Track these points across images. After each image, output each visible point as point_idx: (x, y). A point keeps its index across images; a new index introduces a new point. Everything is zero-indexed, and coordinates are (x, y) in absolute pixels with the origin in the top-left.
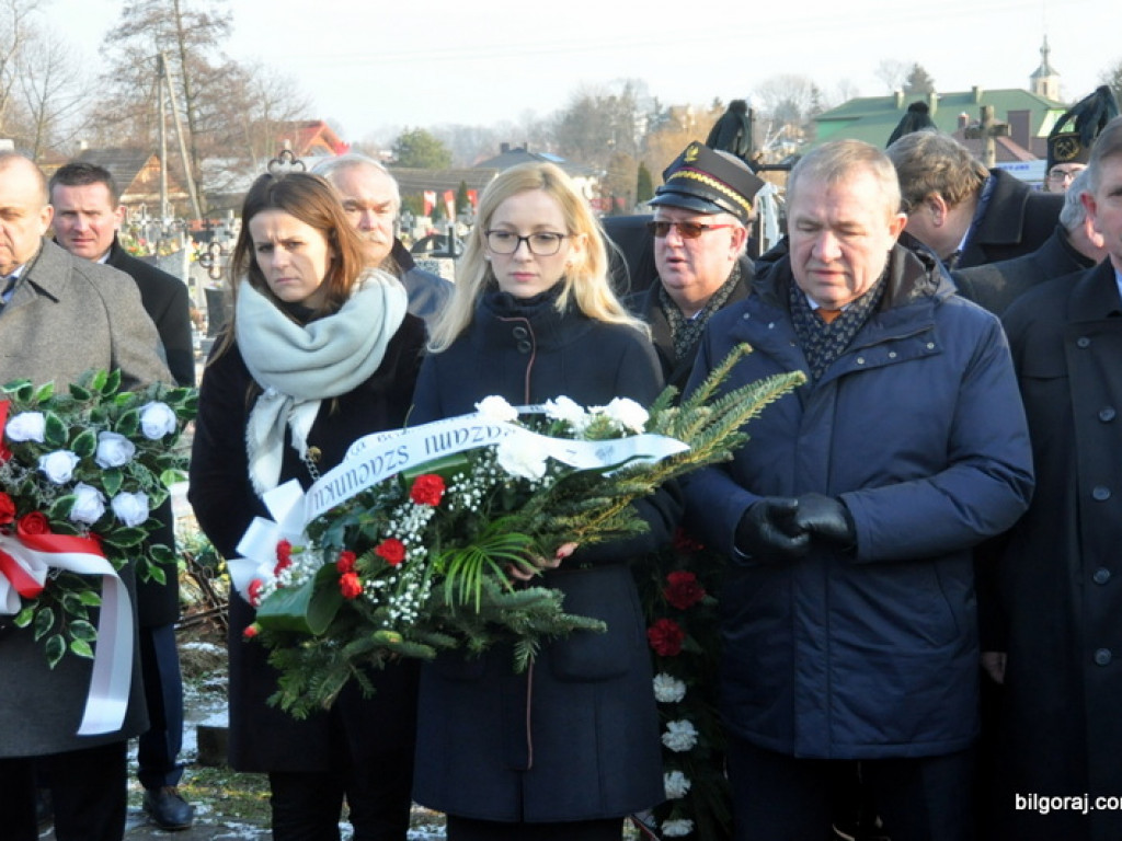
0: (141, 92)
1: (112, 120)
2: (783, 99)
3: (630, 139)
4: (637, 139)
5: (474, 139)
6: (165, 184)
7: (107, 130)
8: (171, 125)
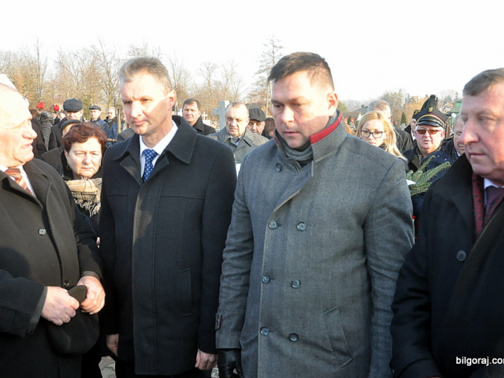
0: (262, 88)
1: (254, 96)
2: (447, 95)
3: (400, 105)
4: (402, 105)
5: (354, 103)
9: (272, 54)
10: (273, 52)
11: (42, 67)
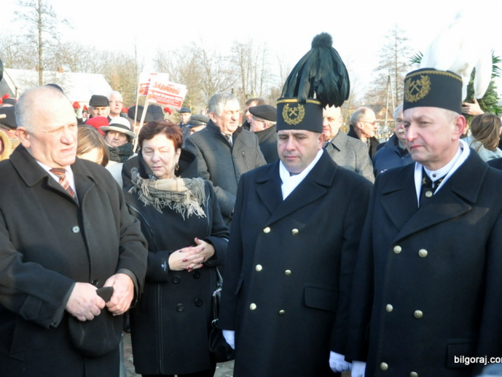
0: (382, 87)
1: (372, 96)
6: (387, 116)
7: (371, 99)
8: (390, 98)
9: (394, 47)
10: (396, 45)
11: (139, 66)
